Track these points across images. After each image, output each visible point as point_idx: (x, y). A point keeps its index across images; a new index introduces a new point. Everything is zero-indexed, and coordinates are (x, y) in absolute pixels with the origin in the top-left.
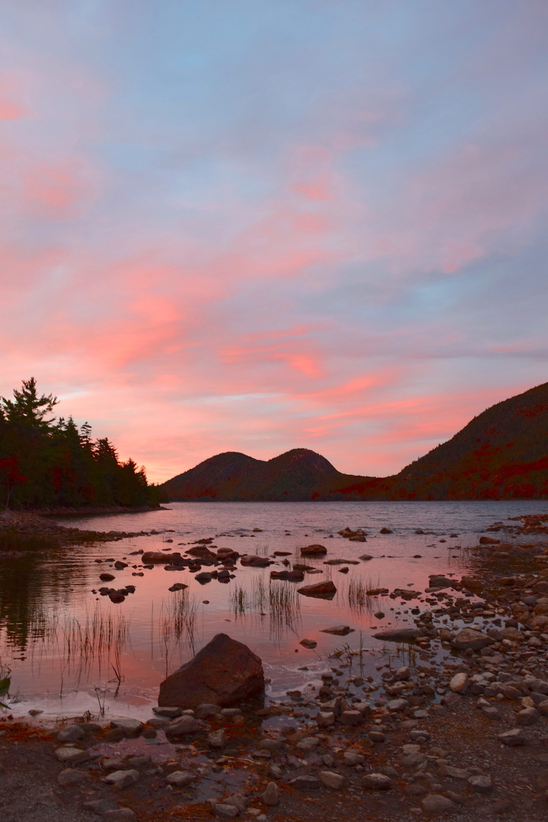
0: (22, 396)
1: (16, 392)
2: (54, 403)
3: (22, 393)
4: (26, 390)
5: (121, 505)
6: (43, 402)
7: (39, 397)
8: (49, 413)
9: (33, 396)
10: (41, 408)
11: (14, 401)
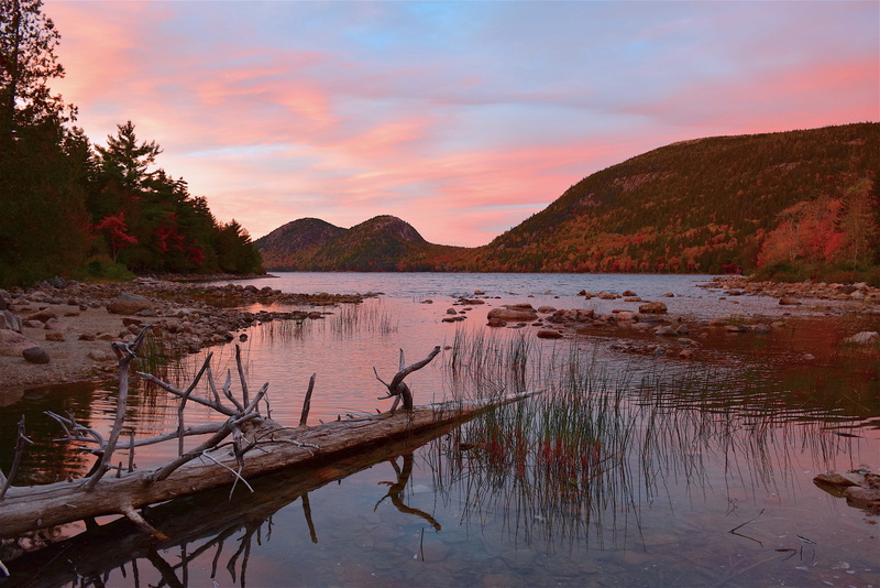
0: (118, 144)
1: (111, 138)
2: (156, 153)
3: (117, 139)
4: (123, 137)
5: (227, 272)
6: (144, 150)
7: (138, 145)
8: (150, 164)
9: (131, 144)
10: (141, 159)
11: (107, 148)
